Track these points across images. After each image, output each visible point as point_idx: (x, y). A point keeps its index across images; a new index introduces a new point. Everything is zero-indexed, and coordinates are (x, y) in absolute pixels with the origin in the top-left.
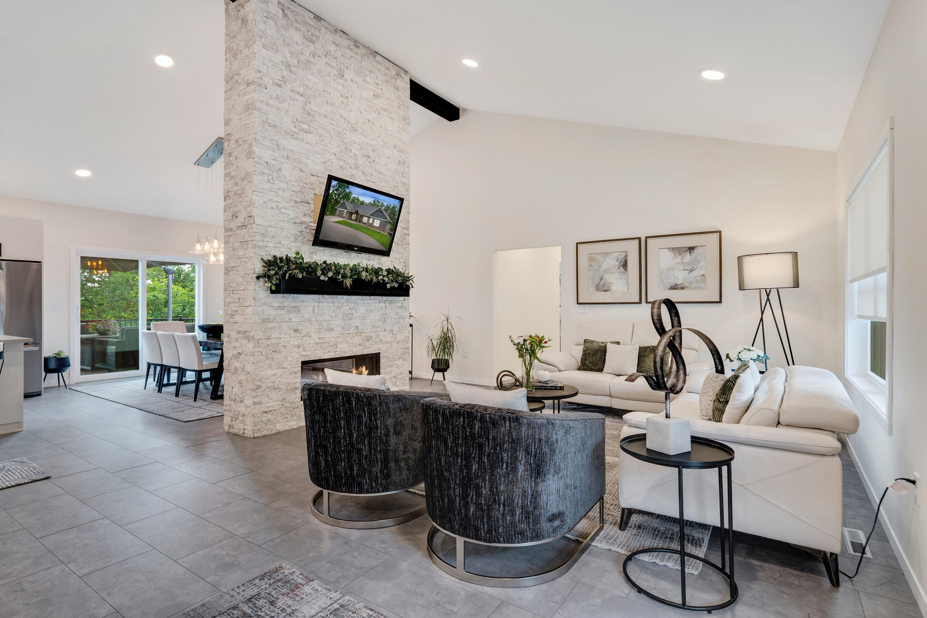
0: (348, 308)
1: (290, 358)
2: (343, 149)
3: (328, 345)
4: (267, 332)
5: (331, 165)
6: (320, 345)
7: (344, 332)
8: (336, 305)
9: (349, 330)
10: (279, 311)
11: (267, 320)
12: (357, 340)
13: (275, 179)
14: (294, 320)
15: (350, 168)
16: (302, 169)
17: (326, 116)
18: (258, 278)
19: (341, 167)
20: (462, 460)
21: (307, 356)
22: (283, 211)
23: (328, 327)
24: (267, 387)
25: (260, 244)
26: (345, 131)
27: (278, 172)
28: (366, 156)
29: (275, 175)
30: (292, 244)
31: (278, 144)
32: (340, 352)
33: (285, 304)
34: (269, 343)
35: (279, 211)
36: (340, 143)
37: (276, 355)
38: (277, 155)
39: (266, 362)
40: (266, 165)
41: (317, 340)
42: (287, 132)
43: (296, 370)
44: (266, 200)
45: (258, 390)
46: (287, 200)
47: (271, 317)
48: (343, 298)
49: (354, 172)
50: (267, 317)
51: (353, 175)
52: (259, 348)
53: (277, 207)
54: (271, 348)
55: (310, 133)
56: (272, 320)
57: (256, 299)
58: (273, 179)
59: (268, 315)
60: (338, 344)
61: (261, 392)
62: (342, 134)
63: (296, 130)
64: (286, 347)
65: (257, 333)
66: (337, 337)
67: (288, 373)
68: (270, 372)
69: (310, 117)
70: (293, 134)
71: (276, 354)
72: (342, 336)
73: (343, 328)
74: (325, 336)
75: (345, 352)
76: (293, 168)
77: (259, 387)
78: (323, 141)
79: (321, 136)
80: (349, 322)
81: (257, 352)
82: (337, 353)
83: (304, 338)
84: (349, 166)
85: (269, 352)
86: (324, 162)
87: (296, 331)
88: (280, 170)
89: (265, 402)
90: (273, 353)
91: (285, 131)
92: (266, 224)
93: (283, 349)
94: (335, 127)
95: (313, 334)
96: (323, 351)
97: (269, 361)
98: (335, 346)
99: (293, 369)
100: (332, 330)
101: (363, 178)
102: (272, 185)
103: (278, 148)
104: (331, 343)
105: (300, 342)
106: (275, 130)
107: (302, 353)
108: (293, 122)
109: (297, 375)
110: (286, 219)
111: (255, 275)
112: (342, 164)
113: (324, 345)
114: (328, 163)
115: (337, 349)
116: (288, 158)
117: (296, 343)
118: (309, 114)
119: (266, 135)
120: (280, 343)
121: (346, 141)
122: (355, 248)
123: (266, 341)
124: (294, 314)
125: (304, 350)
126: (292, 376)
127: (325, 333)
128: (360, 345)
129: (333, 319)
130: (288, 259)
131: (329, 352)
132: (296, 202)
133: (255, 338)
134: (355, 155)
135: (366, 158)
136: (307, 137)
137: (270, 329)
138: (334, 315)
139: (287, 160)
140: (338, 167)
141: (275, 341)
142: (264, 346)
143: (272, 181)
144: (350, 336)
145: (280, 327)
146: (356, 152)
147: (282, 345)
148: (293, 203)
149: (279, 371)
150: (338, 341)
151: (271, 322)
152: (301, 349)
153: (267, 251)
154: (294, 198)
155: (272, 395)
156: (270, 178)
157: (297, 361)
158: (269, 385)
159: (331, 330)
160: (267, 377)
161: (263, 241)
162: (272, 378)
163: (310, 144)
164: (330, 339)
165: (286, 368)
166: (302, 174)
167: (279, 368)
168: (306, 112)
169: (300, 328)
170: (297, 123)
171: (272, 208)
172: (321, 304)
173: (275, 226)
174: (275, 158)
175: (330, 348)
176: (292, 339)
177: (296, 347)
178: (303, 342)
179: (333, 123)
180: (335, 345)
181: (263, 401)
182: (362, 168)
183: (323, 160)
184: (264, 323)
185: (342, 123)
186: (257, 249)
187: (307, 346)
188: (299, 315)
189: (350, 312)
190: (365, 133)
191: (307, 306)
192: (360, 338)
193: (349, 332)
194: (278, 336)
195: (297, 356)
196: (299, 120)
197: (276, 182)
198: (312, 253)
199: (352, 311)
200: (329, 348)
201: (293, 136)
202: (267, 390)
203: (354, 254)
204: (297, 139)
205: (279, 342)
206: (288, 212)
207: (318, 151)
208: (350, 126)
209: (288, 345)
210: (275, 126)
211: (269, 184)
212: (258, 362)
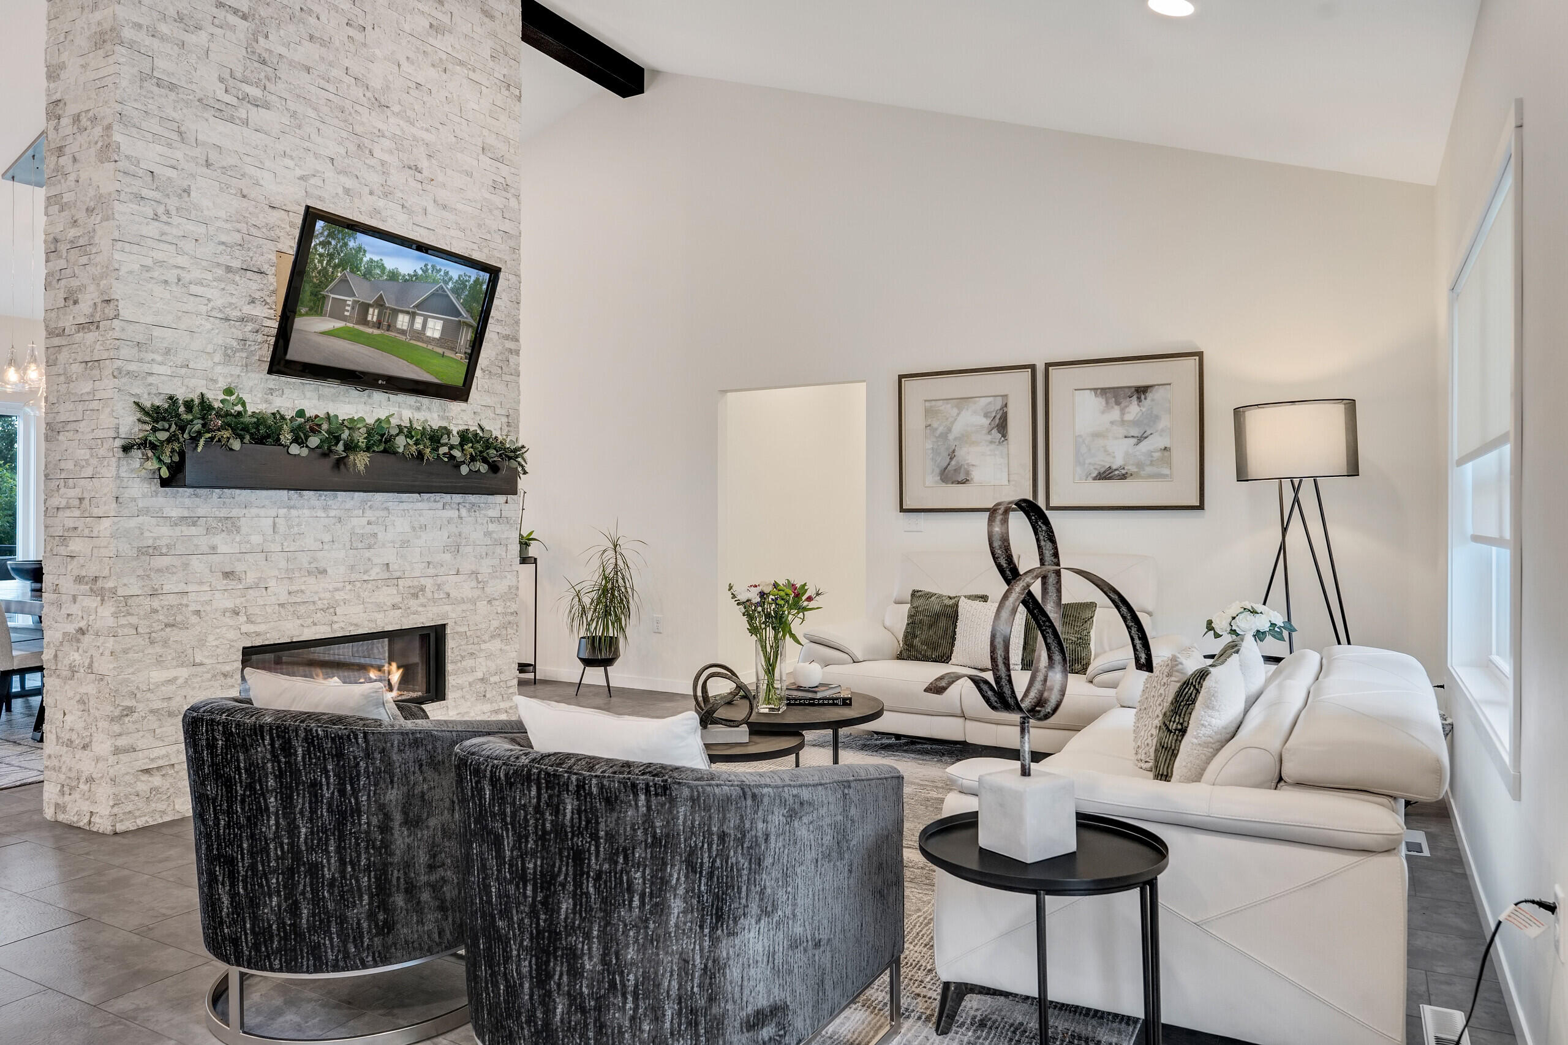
0: (364, 521)
1: (211, 640)
2: (352, 148)
3: (312, 607)
4: (151, 580)
5: (320, 183)
6: (292, 609)
7: (354, 576)
8: (332, 513)
9: (366, 572)
10: (184, 528)
11: (151, 551)
12: (388, 595)
13: (173, 212)
14: (222, 548)
15: (371, 193)
16: (245, 192)
17: (308, 70)
18: (126, 449)
19: (347, 191)
20: (534, 891)
21: (258, 634)
22: (194, 289)
23: (312, 565)
24: (152, 711)
25: (132, 367)
26: (357, 107)
27: (180, 196)
28: (410, 168)
29: (173, 203)
30: (219, 369)
31: (183, 129)
32: (342, 625)
33: (200, 512)
34: (156, 604)
35: (184, 290)
36: (344, 134)
37: (174, 634)
38: (179, 155)
39: (150, 650)
40: (149, 178)
41: (284, 598)
42: (205, 102)
43: (227, 668)
44: (149, 262)
45: (126, 719)
46: (204, 263)
47: (162, 542)
48: (353, 498)
49: (381, 203)
50: (150, 542)
51: (376, 211)
52: (129, 618)
53: (179, 280)
54: (161, 617)
55: (267, 106)
56: (164, 551)
57: (120, 500)
58: (167, 212)
59: (155, 539)
60: (339, 605)
61: (133, 722)
62: (350, 114)
63: (228, 98)
64: (203, 614)
65: (125, 581)
66: (337, 590)
67: (209, 676)
68: (157, 675)
69: (268, 69)
70: (223, 107)
71: (176, 631)
72: (348, 587)
73: (352, 568)
74: (303, 587)
75: (356, 625)
76: (221, 189)
77: (130, 711)
78: (300, 127)
79: (294, 115)
80: (367, 554)
81: (122, 626)
82: (335, 626)
83: (251, 591)
84: (367, 190)
85: (157, 627)
86: (301, 178)
87: (227, 575)
88: (187, 191)
89: (144, 747)
90: (168, 630)
91: (199, 100)
92: (149, 319)
93: (194, 619)
94: (331, 97)
95: (272, 583)
96: (299, 622)
97: (158, 649)
98: (332, 610)
99: (219, 666)
100: (324, 572)
101: (402, 217)
102: (166, 228)
103: (183, 140)
104: (320, 605)
105: (238, 601)
106: (173, 96)
107: (245, 628)
108: (221, 80)
109: (230, 681)
110: (203, 309)
111: (118, 443)
112: (349, 183)
113: (302, 609)
114: (312, 181)
115: (335, 618)
116: (208, 164)
117: (229, 604)
118: (264, 62)
119: (150, 106)
120: (187, 606)
121: (359, 129)
122: (380, 382)
123: (147, 601)
124: (224, 535)
125: (249, 621)
126: (217, 684)
127: (304, 579)
128: (394, 607)
129: (326, 547)
130: (205, 406)
131: (315, 624)
132: (229, 269)
133: (119, 593)
134: (383, 163)
135: (411, 172)
136: (257, 116)
137: (159, 570)
138: (327, 538)
139: (205, 169)
140: (340, 191)
141: (172, 600)
142: (142, 613)
143: (164, 218)
144: (369, 586)
145: (186, 566)
146: (386, 157)
147: (190, 609)
148: (220, 272)
149: (183, 673)
150: (337, 598)
151: (162, 555)
152: (242, 618)
153: (150, 384)
154: (224, 259)
155: (164, 729)
156: (161, 210)
157: (231, 647)
158: (157, 705)
159: (320, 573)
160: (152, 687)
161: (141, 361)
162: (163, 688)
163: (266, 133)
164: (316, 593)
165: (201, 664)
166: (245, 203)
167: (182, 665)
168: (256, 58)
169: (239, 567)
170: (231, 82)
171: (166, 282)
172: (294, 512)
173: (174, 326)
174: (174, 163)
175: (319, 615)
176: (218, 595)
177: (227, 614)
178: (247, 601)
179: (327, 86)
180: (331, 608)
181: (140, 744)
182: (400, 195)
183: (299, 172)
184: (143, 558)
185: (349, 86)
186: (124, 380)
187: (257, 611)
188: (238, 539)
189: (369, 529)
190: (409, 113)
191: (258, 516)
192: (395, 592)
193: (366, 577)
194: (182, 587)
195: (232, 635)
196: (238, 75)
197: (176, 220)
198: (271, 391)
199: (374, 528)
200: (314, 615)
201: (222, 112)
202: (151, 717)
203: (378, 396)
204: (231, 120)
205: (185, 602)
206: (209, 293)
207: (288, 151)
208: (369, 94)
209: (208, 608)
210: (172, 87)
211: (156, 223)
212: (125, 651)
